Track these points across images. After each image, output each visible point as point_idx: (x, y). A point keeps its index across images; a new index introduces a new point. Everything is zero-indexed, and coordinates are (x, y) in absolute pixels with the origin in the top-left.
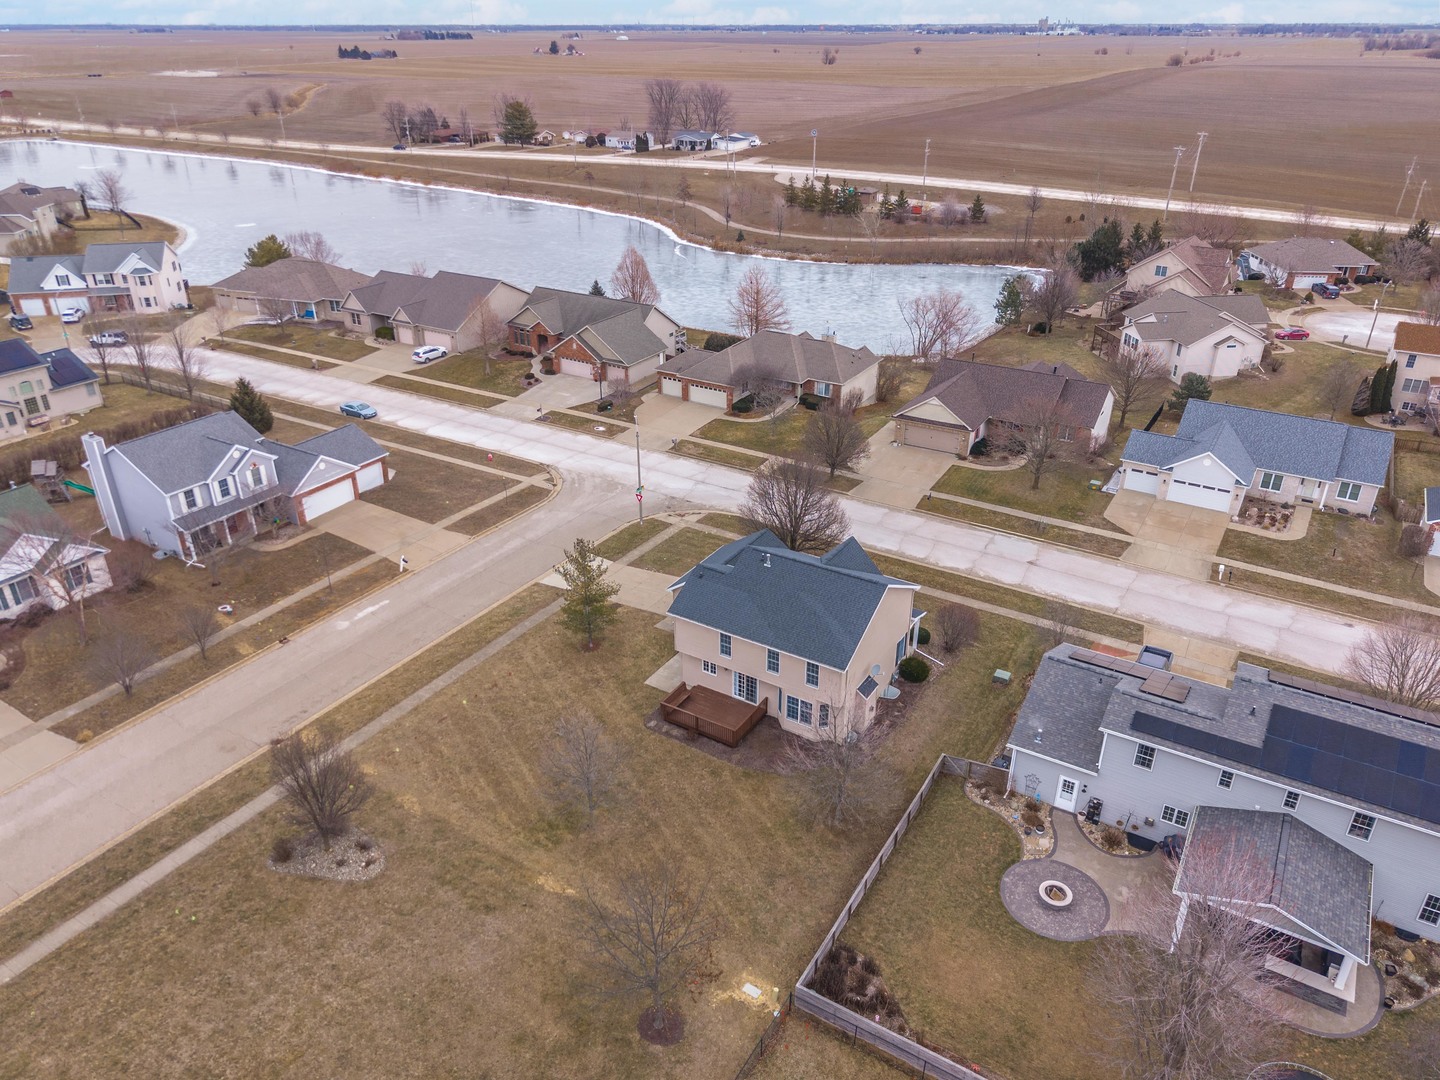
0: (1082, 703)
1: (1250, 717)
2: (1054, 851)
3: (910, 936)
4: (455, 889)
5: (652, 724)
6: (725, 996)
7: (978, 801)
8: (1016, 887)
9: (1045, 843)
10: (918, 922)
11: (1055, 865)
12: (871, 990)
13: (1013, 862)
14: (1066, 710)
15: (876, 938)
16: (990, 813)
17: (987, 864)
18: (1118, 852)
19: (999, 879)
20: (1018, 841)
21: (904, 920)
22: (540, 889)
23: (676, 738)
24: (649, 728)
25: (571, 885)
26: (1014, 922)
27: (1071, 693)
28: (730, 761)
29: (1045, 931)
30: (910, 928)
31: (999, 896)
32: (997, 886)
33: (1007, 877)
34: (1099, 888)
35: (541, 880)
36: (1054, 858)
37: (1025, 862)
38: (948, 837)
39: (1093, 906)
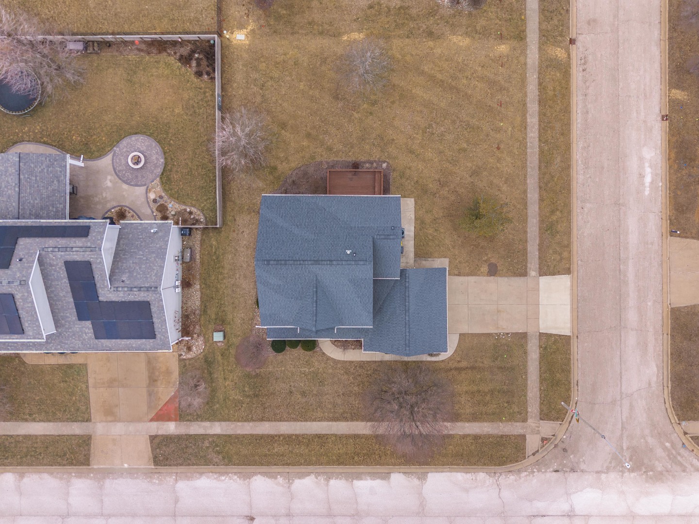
0: (133, 263)
1: (23, 257)
2: (147, 193)
3: (191, 102)
4: (395, 8)
5: (384, 165)
6: (250, 28)
7: (194, 210)
8: (156, 158)
9: (152, 196)
10: (191, 112)
11: (143, 183)
12: (194, 64)
13: (162, 174)
14: (142, 255)
15: (205, 93)
16: (184, 203)
17: (174, 165)
18: (117, 209)
19: (166, 159)
20: (165, 190)
21: (197, 111)
22: (359, 31)
23: (365, 163)
24: (384, 162)
25: (347, 41)
26: (151, 135)
27: (140, 268)
28: (328, 163)
29: (137, 138)
30: (193, 107)
31: (162, 148)
32: (165, 153)
33: (162, 163)
34: (120, 179)
35: (362, 36)
36: (145, 187)
37: (157, 177)
38: (199, 174)
39: (120, 165)
